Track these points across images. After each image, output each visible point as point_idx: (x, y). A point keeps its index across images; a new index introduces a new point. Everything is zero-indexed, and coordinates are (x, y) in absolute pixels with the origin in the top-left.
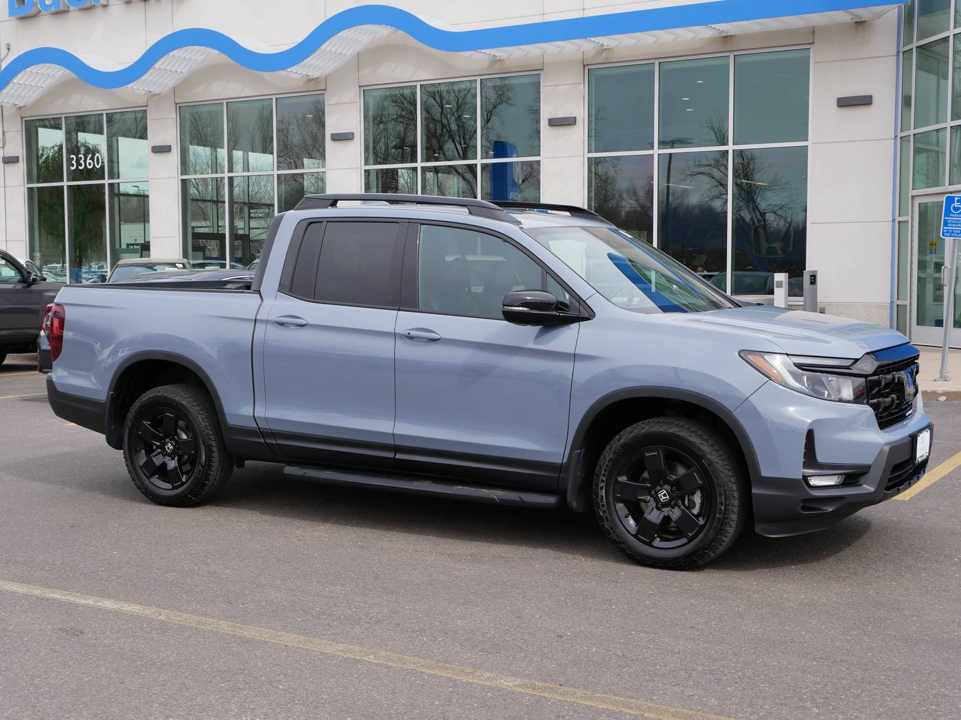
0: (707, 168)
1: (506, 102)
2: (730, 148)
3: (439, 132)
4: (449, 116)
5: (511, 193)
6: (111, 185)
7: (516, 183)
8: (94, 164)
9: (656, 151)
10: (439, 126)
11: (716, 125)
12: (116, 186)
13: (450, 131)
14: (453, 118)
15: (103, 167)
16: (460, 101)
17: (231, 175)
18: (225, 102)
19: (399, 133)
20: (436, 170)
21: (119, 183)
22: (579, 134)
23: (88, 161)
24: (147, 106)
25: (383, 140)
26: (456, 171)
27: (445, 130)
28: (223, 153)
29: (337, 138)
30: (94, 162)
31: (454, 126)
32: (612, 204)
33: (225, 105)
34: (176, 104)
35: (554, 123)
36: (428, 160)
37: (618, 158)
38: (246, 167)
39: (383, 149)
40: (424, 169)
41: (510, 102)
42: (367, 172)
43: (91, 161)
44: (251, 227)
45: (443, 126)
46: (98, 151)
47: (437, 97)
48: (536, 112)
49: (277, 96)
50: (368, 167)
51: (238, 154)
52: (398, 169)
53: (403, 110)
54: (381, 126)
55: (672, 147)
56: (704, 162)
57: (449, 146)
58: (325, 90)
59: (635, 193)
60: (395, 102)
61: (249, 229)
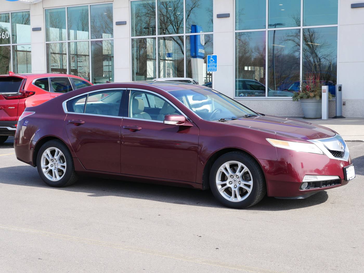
0: (292, 37)
1: (197, 7)
2: (302, 27)
3: (166, 21)
4: (170, 13)
5: (200, 49)
6: (13, 46)
7: (201, 45)
8: (5, 37)
9: (267, 29)
10: (165, 18)
11: (296, 17)
12: (15, 47)
13: (170, 20)
14: (172, 14)
15: (9, 38)
16: (175, 6)
17: (69, 41)
18: (66, 7)
19: (147, 22)
20: (164, 39)
21: (16, 46)
22: (231, 21)
23: (3, 35)
24: (30, 9)
25: (139, 25)
26: (174, 39)
27: (168, 19)
28: (65, 31)
29: (118, 24)
30: (5, 36)
31: (172, 18)
32: (248, 55)
33: (66, 8)
34: (43, 8)
35: (219, 16)
36: (161, 34)
37: (250, 32)
38: (76, 38)
39: (139, 29)
40: (159, 38)
41: (199, 6)
42: (133, 40)
43: (4, 35)
44: (78, 66)
45: (168, 18)
46: (7, 30)
47: (165, 4)
48: (211, 11)
49: (91, 4)
50: (133, 38)
51: (72, 32)
52: (146, 38)
53: (148, 11)
54: (139, 18)
55: (275, 27)
56: (291, 34)
57: (170, 28)
58: (113, 1)
59: (258, 49)
60: (145, 7)
61: (77, 67)
